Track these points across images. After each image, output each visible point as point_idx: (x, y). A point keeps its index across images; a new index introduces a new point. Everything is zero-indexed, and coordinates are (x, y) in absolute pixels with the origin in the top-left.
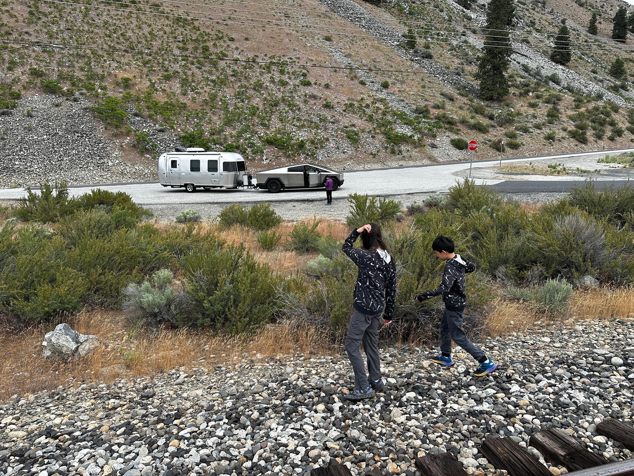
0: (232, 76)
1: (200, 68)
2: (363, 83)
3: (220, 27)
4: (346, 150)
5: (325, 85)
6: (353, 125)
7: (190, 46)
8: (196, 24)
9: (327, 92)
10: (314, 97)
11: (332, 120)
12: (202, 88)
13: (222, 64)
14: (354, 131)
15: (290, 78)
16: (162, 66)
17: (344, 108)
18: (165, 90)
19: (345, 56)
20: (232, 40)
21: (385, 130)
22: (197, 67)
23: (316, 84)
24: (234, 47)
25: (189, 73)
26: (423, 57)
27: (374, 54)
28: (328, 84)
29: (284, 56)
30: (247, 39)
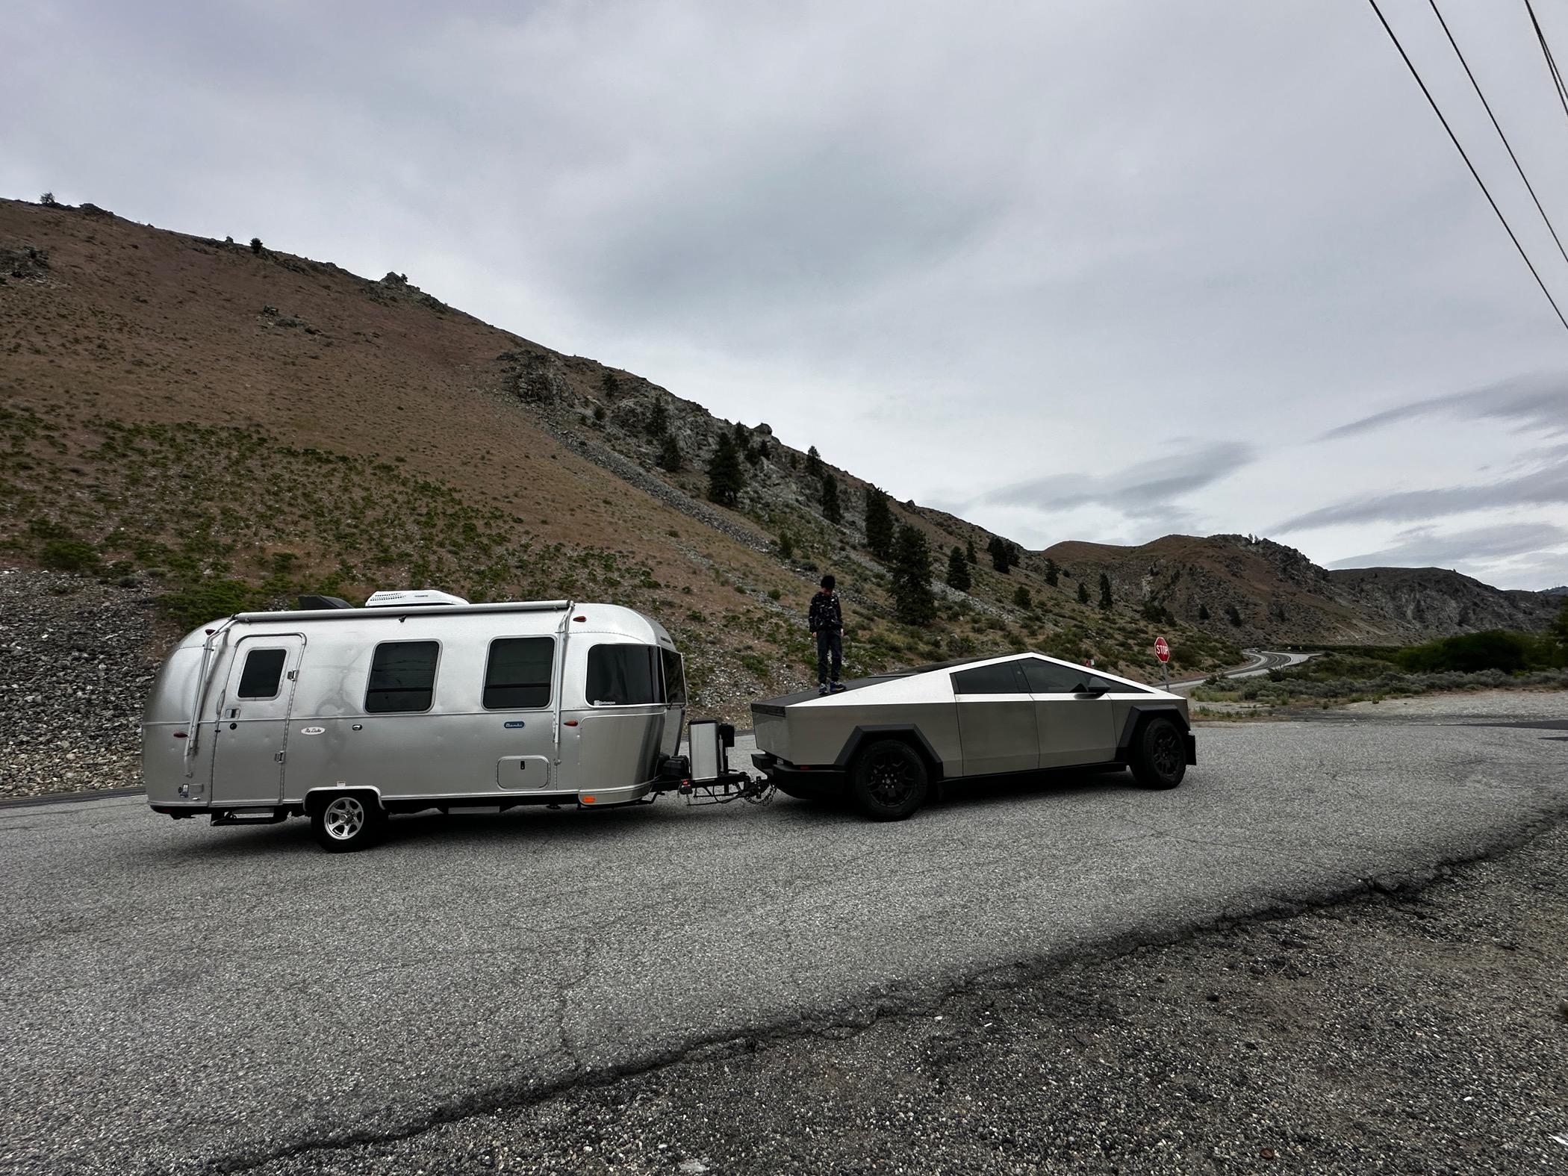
0: (517, 567)
1: (456, 553)
2: (741, 591)
3: (499, 505)
4: (752, 690)
5: (684, 589)
6: (750, 648)
7: (441, 523)
8: (456, 496)
9: (688, 599)
10: (671, 605)
11: (709, 639)
12: (456, 581)
13: (499, 550)
14: (754, 657)
15: (622, 577)
16: (377, 544)
17: (724, 622)
18: (373, 580)
19: (704, 557)
20: (519, 521)
21: (803, 657)
22: (450, 552)
23: (668, 586)
24: (522, 530)
25: (433, 558)
26: (806, 569)
27: (745, 559)
28: (688, 588)
29: (608, 548)
30: (544, 522)
